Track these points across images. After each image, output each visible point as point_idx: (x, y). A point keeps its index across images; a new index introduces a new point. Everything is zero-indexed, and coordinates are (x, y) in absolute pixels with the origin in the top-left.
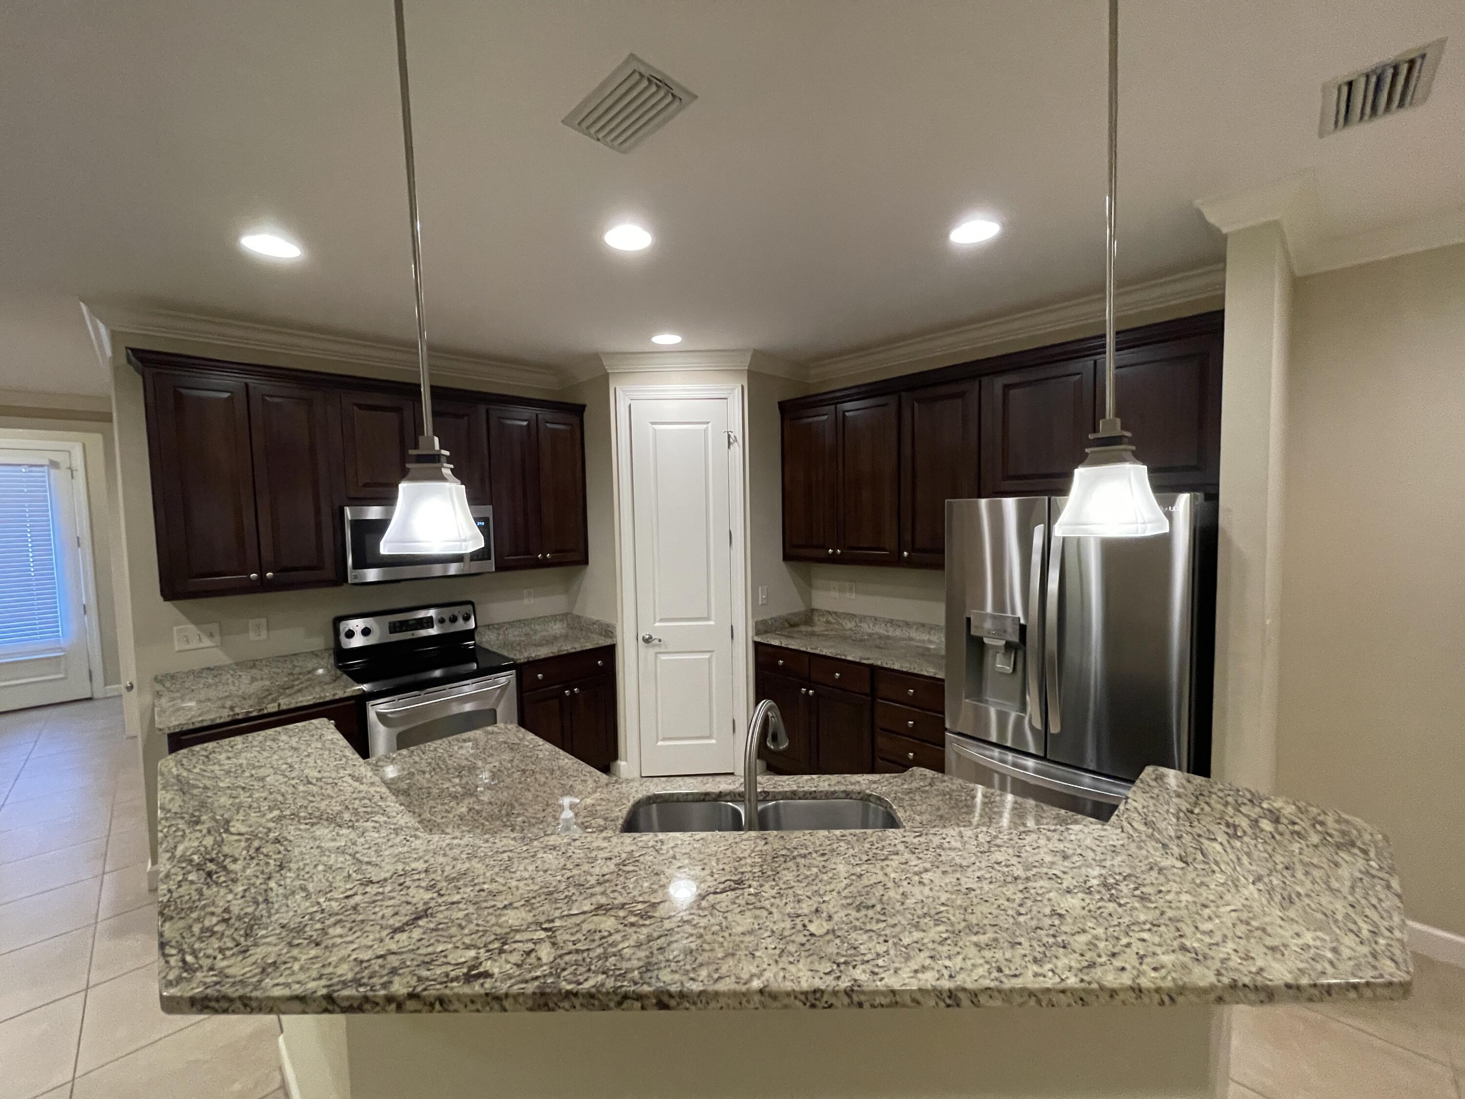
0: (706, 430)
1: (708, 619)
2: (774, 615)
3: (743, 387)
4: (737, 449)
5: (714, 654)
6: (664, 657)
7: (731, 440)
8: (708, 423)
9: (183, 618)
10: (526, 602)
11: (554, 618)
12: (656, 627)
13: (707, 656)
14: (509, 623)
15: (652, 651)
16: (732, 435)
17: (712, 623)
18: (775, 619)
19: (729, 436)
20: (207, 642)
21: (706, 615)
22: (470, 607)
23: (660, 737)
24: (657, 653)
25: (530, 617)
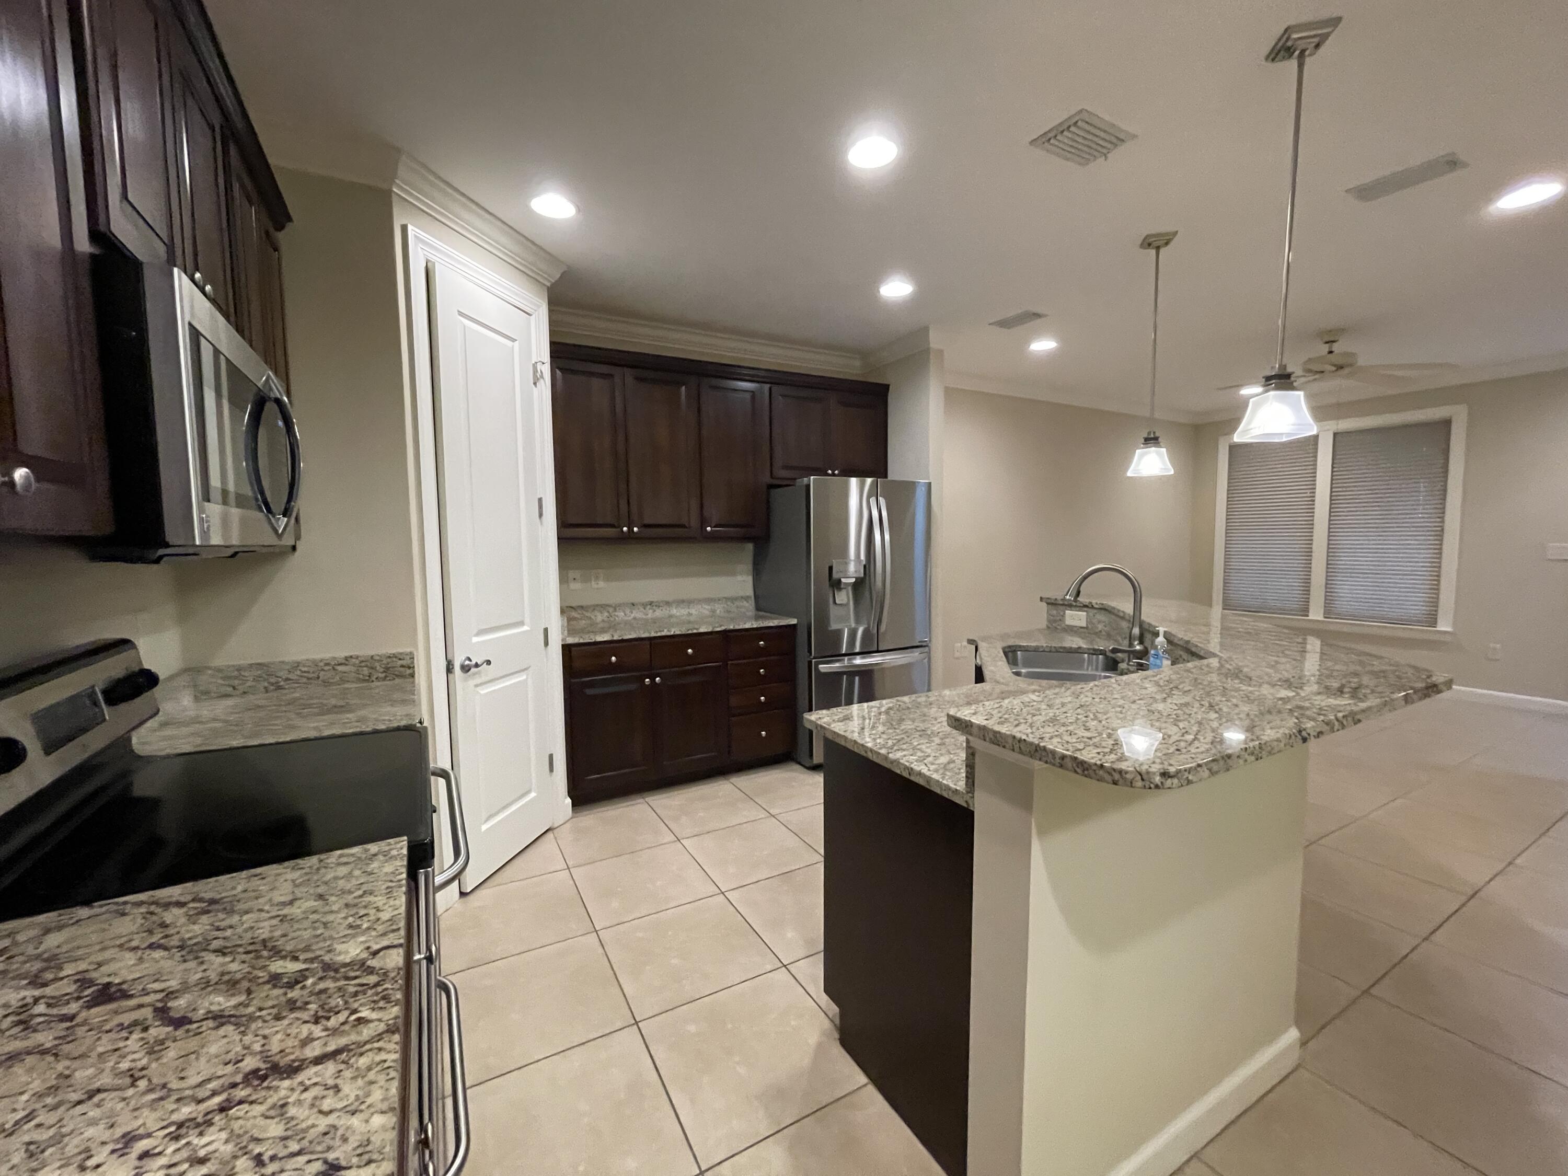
0: (512, 350)
1: (522, 623)
4: (544, 389)
7: (538, 376)
8: (514, 341)
13: (524, 677)
15: (471, 684)
16: (539, 369)
17: (526, 628)
19: (536, 369)
24: (476, 686)
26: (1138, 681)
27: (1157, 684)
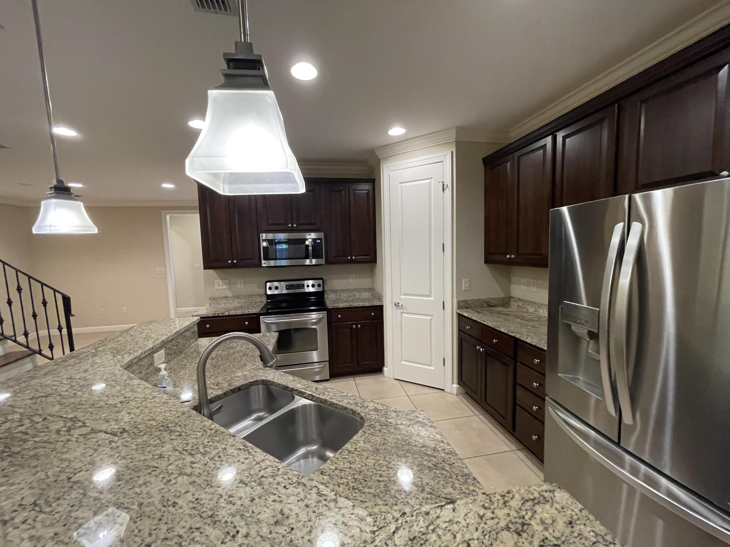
0: (430, 183)
1: (429, 296)
2: (475, 298)
3: (452, 152)
4: (448, 192)
5: (434, 317)
6: (405, 315)
7: (445, 187)
8: (431, 178)
9: (217, 277)
10: (350, 281)
11: (365, 290)
12: (403, 299)
13: (429, 318)
14: (341, 290)
15: (399, 311)
16: (445, 184)
17: (432, 299)
18: (475, 301)
19: (443, 185)
20: (225, 287)
21: (428, 294)
22: (321, 281)
23: (404, 359)
24: (402, 313)
25: (352, 288)
26: (159, 337)
27: (152, 338)
